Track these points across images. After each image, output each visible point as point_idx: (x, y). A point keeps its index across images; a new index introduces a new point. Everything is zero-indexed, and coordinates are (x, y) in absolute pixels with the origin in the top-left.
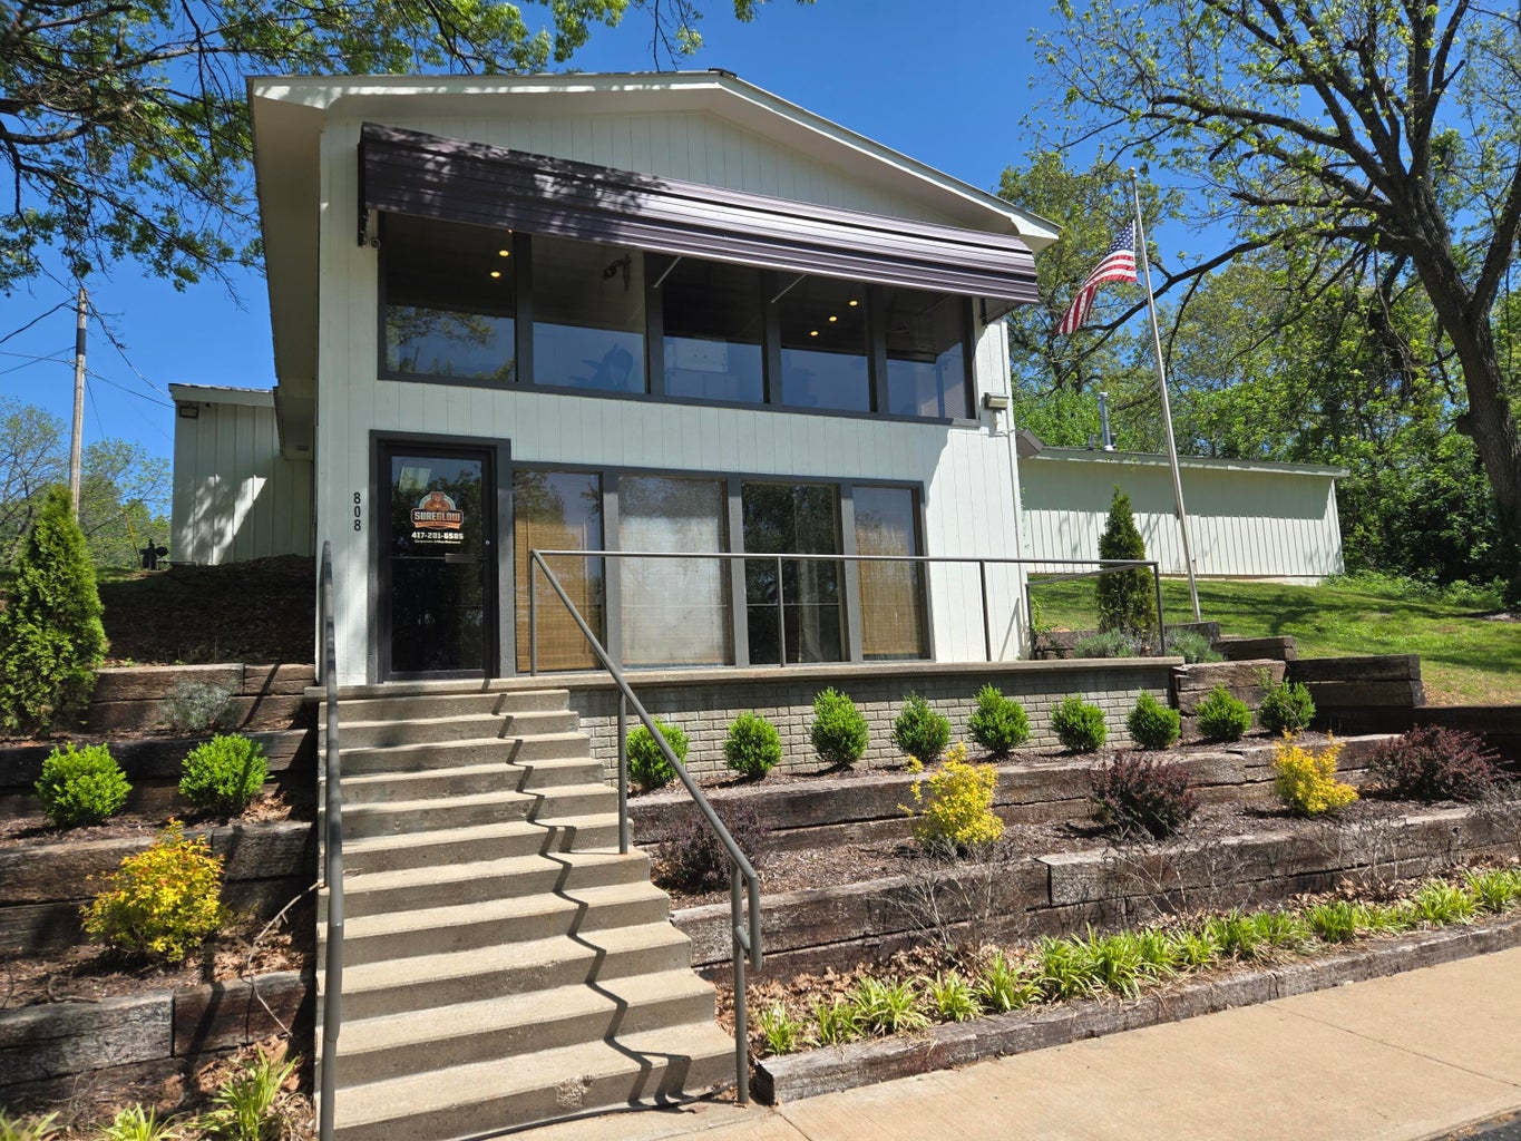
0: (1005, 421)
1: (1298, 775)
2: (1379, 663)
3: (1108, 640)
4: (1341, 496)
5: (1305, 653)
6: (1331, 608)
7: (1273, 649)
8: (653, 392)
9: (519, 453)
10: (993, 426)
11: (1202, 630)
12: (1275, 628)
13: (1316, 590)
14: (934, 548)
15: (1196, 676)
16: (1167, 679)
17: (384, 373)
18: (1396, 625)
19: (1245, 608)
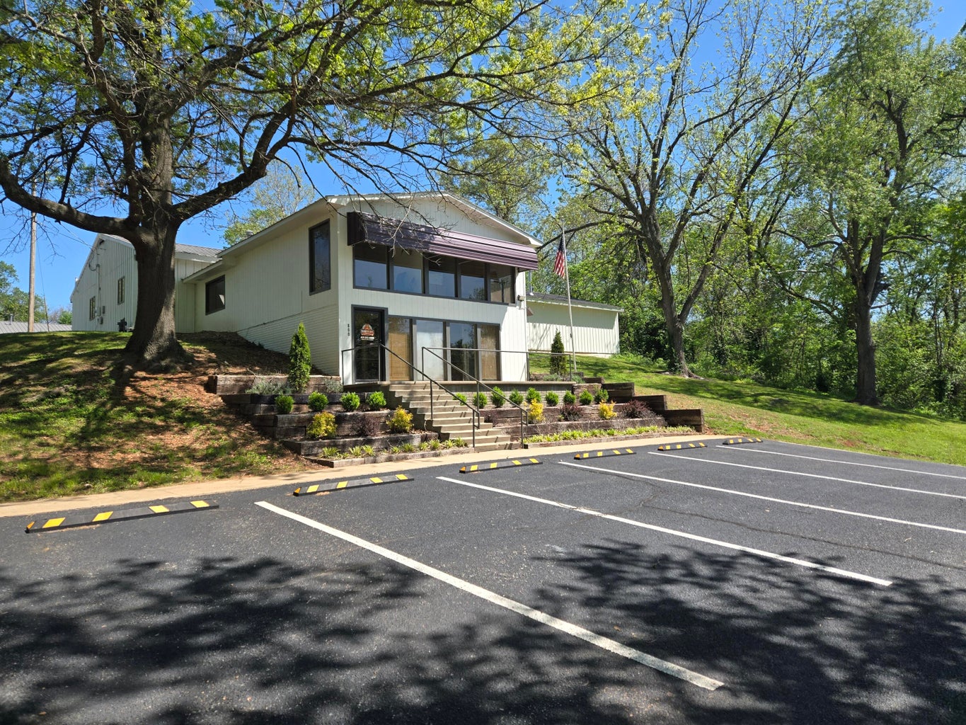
0: (524, 304)
1: (605, 410)
2: (625, 385)
3: (553, 376)
4: (620, 319)
5: (607, 382)
6: (614, 368)
7: (599, 380)
8: (425, 292)
9: (391, 312)
10: (520, 306)
11: (579, 374)
12: (595, 374)
13: (609, 360)
14: (503, 347)
15: (579, 387)
16: (571, 388)
17: (355, 287)
18: (633, 375)
19: (585, 367)
